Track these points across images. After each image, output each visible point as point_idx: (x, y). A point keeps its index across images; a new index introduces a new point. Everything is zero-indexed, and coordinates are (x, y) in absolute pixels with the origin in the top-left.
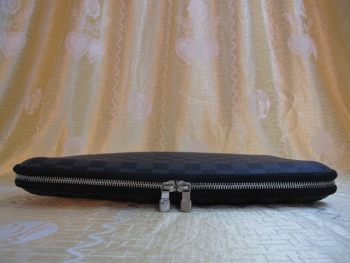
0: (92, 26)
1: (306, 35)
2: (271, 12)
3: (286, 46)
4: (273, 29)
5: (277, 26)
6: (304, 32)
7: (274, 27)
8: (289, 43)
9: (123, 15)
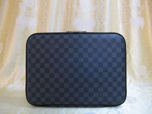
0: (30, 11)
1: (139, 17)
2: (122, 3)
3: (129, 22)
4: (122, 12)
5: (125, 11)
6: (138, 15)
7: (123, 11)
8: (130, 20)
9: (46, 4)
